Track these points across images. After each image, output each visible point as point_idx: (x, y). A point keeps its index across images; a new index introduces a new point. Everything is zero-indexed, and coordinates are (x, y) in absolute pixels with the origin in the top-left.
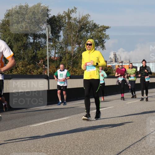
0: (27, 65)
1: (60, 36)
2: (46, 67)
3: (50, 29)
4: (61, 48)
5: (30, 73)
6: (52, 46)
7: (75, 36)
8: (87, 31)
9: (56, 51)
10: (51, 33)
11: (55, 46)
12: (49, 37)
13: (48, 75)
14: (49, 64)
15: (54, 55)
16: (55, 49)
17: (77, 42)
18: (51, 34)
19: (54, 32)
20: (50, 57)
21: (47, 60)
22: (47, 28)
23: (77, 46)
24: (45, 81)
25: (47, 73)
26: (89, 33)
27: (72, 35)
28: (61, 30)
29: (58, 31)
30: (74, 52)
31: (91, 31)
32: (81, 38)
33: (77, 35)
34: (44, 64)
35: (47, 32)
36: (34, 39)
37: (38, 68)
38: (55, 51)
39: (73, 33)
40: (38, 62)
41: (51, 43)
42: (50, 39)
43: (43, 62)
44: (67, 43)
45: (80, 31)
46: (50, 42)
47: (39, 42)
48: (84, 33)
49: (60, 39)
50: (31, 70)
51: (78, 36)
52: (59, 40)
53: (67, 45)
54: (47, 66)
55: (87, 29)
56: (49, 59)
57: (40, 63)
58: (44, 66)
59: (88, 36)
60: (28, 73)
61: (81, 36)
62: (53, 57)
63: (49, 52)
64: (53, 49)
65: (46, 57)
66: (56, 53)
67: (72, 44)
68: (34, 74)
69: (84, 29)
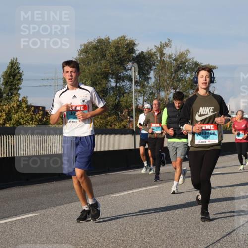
0: (107, 115)
1: (150, 78)
2: (131, 119)
3: (137, 69)
4: (151, 94)
5: (111, 126)
6: (139, 92)
7: (169, 78)
8: (186, 72)
9: (145, 98)
10: (138, 74)
11: (144, 91)
12: (136, 80)
13: (135, 130)
14: (136, 115)
15: (142, 103)
16: (144, 96)
17: (172, 85)
18: (138, 76)
19: (142, 73)
20: (137, 106)
21: (132, 110)
22: (133, 68)
23: (173, 91)
24: (131, 137)
25: (133, 127)
26: (188, 73)
27: (166, 77)
28: (152, 70)
29: (148, 71)
30: (168, 99)
31: (191, 72)
32: (179, 81)
33: (172, 77)
34: (129, 115)
35: (133, 73)
36: (116, 82)
37: (122, 120)
38: (144, 98)
39: (168, 74)
40: (122, 112)
41: (139, 88)
42: (136, 82)
43: (127, 113)
44: (159, 87)
45: (176, 71)
46: (137, 86)
47: (123, 86)
48: (181, 75)
49: (150, 82)
50: (112, 122)
51: (174, 77)
52: (148, 83)
53: (159, 90)
54: (132, 117)
55: (185, 68)
56: (136, 109)
57: (124, 113)
58: (129, 117)
59: (187, 78)
60: (108, 127)
61: (178, 78)
62: (140, 105)
63: (136, 99)
64: (140, 96)
65: (131, 105)
66: (144, 101)
67: (166, 89)
68: (116, 128)
69: (181, 68)
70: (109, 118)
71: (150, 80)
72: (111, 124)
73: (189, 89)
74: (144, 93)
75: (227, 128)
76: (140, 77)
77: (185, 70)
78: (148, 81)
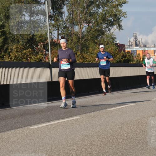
0: (23, 49)
1: (63, 12)
2: (47, 53)
3: (50, 4)
4: (65, 27)
5: (27, 59)
6: (54, 26)
7: (82, 12)
8: (98, 7)
9: (60, 32)
10: (52, 9)
11: (58, 25)
12: (50, 14)
13: (50, 63)
14: (51, 48)
15: (57, 37)
16: (58, 29)
17: (86, 20)
18: (52, 10)
19: (56, 7)
20: (52, 40)
21: (48, 43)
22: (46, 2)
23: (86, 25)
24: (47, 70)
25: (49, 60)
26: (100, 8)
27: (78, 12)
28: (65, 5)
29: (61, 5)
30: (82, 33)
31: (102, 6)
32: (91, 15)
33: (85, 12)
34: (44, 48)
35: (47, 7)
37: (38, 53)
38: (58, 32)
39: (80, 9)
40: (37, 46)
41: (53, 22)
42: (50, 17)
43: (42, 46)
44: (73, 21)
45: (88, 6)
46: (51, 20)
48: (94, 9)
49: (63, 17)
50: (28, 56)
51: (86, 12)
52: (62, 17)
53: (73, 24)
54: (48, 51)
55: (97, 3)
56: (50, 42)
57: (39, 47)
58: (44, 51)
59: (99, 12)
60: (24, 60)
61: (90, 12)
62: (55, 39)
63: (51, 33)
64: (55, 30)
65: (46, 39)
66: (59, 34)
67: (79, 23)
68: (32, 61)
69: (93, 3)
70: (24, 51)
71: (63, 14)
72: (26, 57)
73: (102, 23)
74: (59, 27)
75: (140, 61)
76: (53, 11)
77: (97, 5)
78: (62, 15)
